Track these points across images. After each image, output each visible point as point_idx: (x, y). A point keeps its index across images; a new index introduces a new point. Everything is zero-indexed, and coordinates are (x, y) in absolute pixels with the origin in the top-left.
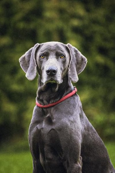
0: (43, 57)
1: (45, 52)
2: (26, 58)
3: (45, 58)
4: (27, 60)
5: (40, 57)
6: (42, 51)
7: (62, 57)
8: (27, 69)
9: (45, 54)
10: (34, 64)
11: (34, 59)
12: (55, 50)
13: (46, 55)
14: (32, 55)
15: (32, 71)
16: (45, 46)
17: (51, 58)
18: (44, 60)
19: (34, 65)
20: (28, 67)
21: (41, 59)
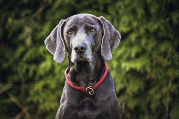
0: (70, 32)
1: (73, 26)
2: (52, 39)
3: (73, 33)
4: (53, 41)
5: (68, 32)
6: (69, 26)
7: (93, 30)
8: (55, 50)
9: (73, 28)
10: (62, 44)
11: (61, 39)
12: (84, 23)
13: (74, 30)
14: (58, 35)
15: (60, 53)
16: (72, 20)
17: (80, 33)
18: (72, 36)
19: (62, 46)
20: (55, 48)
21: (68, 35)
